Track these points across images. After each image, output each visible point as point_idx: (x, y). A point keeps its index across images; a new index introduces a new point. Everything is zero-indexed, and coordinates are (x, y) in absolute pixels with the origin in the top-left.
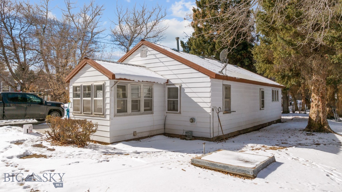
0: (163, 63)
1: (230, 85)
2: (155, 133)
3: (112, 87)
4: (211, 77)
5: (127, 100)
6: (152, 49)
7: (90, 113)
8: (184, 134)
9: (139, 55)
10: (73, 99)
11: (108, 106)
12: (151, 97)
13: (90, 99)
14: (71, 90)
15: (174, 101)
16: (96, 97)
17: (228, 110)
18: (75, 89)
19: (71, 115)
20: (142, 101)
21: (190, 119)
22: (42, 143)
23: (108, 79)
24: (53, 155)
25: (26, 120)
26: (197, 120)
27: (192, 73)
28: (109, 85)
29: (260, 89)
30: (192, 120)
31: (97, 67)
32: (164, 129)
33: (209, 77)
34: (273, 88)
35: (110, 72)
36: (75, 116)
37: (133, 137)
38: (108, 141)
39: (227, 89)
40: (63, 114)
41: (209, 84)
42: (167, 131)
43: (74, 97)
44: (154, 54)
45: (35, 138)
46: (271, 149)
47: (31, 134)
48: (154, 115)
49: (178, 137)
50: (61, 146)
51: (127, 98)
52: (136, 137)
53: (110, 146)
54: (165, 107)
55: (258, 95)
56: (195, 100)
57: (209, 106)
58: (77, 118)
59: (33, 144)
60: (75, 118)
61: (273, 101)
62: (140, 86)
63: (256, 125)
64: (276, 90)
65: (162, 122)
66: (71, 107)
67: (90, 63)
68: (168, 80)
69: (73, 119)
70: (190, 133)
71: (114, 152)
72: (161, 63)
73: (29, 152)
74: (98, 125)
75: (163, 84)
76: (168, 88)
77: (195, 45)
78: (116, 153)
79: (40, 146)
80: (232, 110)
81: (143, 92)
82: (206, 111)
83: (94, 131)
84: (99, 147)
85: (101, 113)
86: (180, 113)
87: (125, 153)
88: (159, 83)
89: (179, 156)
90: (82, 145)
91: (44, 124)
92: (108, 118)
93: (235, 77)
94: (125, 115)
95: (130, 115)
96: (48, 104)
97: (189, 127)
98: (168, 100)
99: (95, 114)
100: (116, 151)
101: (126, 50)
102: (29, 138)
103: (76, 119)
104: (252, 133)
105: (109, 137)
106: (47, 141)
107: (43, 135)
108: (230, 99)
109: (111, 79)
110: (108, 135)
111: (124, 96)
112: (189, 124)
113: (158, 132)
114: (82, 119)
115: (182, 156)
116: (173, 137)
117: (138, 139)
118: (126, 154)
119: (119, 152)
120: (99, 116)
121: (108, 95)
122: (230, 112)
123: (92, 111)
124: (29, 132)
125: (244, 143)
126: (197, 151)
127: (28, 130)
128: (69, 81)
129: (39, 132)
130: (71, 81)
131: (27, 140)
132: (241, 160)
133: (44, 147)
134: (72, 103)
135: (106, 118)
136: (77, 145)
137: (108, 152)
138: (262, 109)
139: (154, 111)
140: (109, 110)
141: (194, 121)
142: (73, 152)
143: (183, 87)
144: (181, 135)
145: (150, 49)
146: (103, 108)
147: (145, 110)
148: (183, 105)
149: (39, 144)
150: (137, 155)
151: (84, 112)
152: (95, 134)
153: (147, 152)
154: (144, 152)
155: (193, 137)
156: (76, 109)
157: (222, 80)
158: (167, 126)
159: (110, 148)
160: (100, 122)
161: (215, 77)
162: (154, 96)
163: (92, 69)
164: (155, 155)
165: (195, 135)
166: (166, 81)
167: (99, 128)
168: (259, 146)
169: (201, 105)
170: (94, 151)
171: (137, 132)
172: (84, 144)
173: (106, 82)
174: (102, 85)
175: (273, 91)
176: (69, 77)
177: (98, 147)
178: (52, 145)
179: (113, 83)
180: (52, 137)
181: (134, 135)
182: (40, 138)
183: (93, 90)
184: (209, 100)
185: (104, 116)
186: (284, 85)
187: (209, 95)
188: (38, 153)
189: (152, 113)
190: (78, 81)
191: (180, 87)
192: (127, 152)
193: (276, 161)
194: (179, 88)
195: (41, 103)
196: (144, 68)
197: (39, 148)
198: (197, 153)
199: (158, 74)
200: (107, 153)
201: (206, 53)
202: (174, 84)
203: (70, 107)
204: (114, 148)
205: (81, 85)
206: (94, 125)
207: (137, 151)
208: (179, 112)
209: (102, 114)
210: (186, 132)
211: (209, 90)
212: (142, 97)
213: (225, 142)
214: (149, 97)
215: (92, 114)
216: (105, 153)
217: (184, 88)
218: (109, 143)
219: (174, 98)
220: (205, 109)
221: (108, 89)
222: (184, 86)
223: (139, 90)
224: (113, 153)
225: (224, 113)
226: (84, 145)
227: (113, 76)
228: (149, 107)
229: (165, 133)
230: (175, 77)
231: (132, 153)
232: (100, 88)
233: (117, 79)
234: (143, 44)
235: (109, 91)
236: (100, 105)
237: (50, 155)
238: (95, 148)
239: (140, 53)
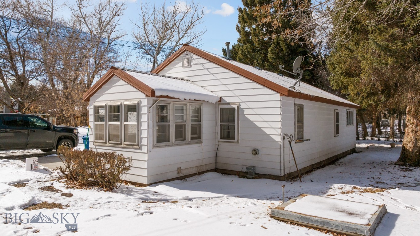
0: (214, 76)
1: (303, 105)
2: (204, 169)
3: (150, 108)
4: (282, 95)
5: (169, 125)
6: (198, 57)
7: (119, 143)
8: (244, 170)
9: (181, 64)
10: (94, 123)
11: (144, 134)
12: (199, 120)
13: (118, 123)
14: (91, 112)
15: (228, 127)
16: (127, 121)
17: (301, 139)
18: (97, 109)
19: (91, 145)
20: (188, 125)
21: (252, 150)
22: (52, 184)
23: (144, 96)
24: (71, 204)
25: (27, 150)
26: (262, 151)
27: (254, 89)
28: (146, 104)
29: (335, 110)
30: (255, 152)
31: (129, 80)
32: (216, 163)
33: (279, 95)
34: (347, 108)
35: (147, 87)
36: (97, 147)
37: (177, 176)
38: (144, 181)
39: (300, 109)
40: (76, 143)
41: (279, 104)
42: (220, 166)
43: (95, 121)
44: (202, 64)
45: (43, 176)
46: (366, 191)
47: (37, 171)
48: (203, 144)
49: (235, 175)
50: (79, 188)
51: (169, 122)
52: (181, 175)
53: (148, 188)
54: (217, 134)
55: (332, 117)
56: (259, 125)
57: (278, 133)
58: (101, 150)
59: (40, 187)
60: (97, 149)
61: (347, 125)
62: (186, 106)
63: (330, 156)
64: (351, 111)
65: (213, 154)
66: (92, 135)
67: (119, 74)
68: (221, 98)
69: (95, 150)
70: (252, 168)
71: (157, 198)
72: (212, 75)
73: (36, 199)
74: (132, 159)
75: (215, 103)
76: (221, 108)
77: (242, 54)
78: (160, 200)
79: (50, 189)
80: (305, 138)
81: (189, 114)
82: (275, 140)
83: (127, 169)
84: (134, 190)
85: (134, 143)
86: (238, 142)
87: (172, 199)
88: (210, 101)
89: (249, 204)
90: (110, 187)
91: (52, 155)
92: (145, 149)
93: (310, 95)
94: (166, 146)
95: (172, 145)
96: (58, 129)
97: (251, 161)
98: (221, 125)
99: (126, 145)
100: (159, 197)
101: (153, 60)
102: (34, 177)
103: (99, 151)
104: (328, 167)
105: (146, 176)
106: (60, 181)
107: (53, 172)
108: (303, 124)
109: (148, 96)
110: (145, 173)
111: (163, 119)
112: (251, 156)
113: (208, 168)
114: (108, 151)
115: (254, 204)
116: (228, 174)
117: (183, 178)
118: (174, 201)
119: (163, 198)
120: (131, 147)
121: (144, 118)
122: (303, 141)
123: (121, 139)
124: (33, 168)
125: (327, 183)
126: (269, 196)
127: (32, 165)
128: (88, 100)
129: (47, 168)
130: (91, 99)
131: (32, 180)
132: (341, 211)
133: (57, 191)
134: (93, 129)
135: (142, 150)
136: (103, 187)
137: (149, 198)
138: (336, 135)
139: (203, 139)
140: (146, 139)
141: (257, 153)
142: (99, 198)
143: (241, 107)
144: (239, 171)
145: (195, 57)
146: (138, 136)
147: (192, 138)
148: (241, 131)
149: (49, 186)
150: (190, 202)
151: (110, 142)
152: (129, 172)
153: (202, 198)
154: (198, 198)
155: (256, 174)
156: (98, 137)
157: (294, 99)
158: (219, 160)
159: (150, 192)
160: (134, 156)
161: (287, 95)
162: (203, 120)
163: (121, 82)
164: (215, 203)
165: (259, 171)
166: (219, 100)
167: (134, 164)
168: (348, 187)
169: (268, 131)
170: (129, 197)
171: (182, 168)
172: (113, 186)
173: (141, 100)
174: (136, 105)
175: (347, 112)
176: (88, 94)
177: (132, 191)
178: (67, 187)
179: (152, 102)
180: (67, 176)
181: (178, 173)
182: (49, 176)
183: (123, 111)
184: (279, 125)
185: (138, 147)
186: (358, 104)
187: (279, 118)
188: (50, 201)
189: (201, 142)
190: (100, 99)
191: (238, 107)
192: (175, 198)
193: (388, 211)
194: (236, 109)
195: (48, 128)
196: (188, 82)
197: (49, 193)
198: (271, 198)
199: (207, 91)
200: (147, 200)
201: (256, 64)
202: (229, 104)
203: (90, 135)
204: (155, 192)
205: (106, 105)
206: (127, 160)
207: (188, 197)
208: (236, 140)
209: (136, 144)
210: (247, 168)
211: (279, 111)
212: (188, 120)
213: (301, 181)
214: (196, 121)
215: (122, 145)
216: (144, 200)
217: (244, 109)
218: (146, 184)
219: (229, 121)
220: (273, 137)
221: (144, 110)
222: (243, 106)
223: (185, 111)
224: (155, 199)
225: (296, 143)
226: (112, 188)
227: (153, 93)
228: (197, 135)
229: (216, 169)
230: (230, 93)
231: (181, 199)
232: (134, 108)
233: (157, 97)
234: (185, 50)
235: (146, 113)
236: (133, 131)
237: (66, 203)
238: (129, 192)
239: (181, 62)
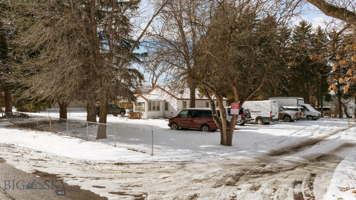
1: (186, 101)
2: (161, 117)
4: (177, 99)
5: (151, 107)
11: (146, 108)
12: (159, 105)
13: (140, 106)
16: (142, 106)
20: (156, 107)
21: (171, 112)
26: (173, 113)
27: (172, 98)
28: (146, 102)
35: (146, 98)
39: (185, 103)
40: (125, 113)
42: (165, 117)
43: (135, 106)
44: (160, 90)
52: (154, 118)
54: (164, 109)
56: (173, 106)
57: (176, 108)
62: (156, 102)
65: (163, 114)
66: (134, 109)
67: (140, 95)
68: (165, 100)
72: (163, 94)
75: (163, 101)
76: (165, 102)
82: (176, 110)
85: (144, 110)
86: (168, 111)
92: (146, 112)
94: (151, 111)
96: (120, 108)
98: (165, 107)
99: (142, 111)
108: (186, 106)
110: (146, 116)
111: (151, 105)
112: (171, 114)
114: (138, 112)
121: (146, 105)
148: (169, 108)
151: (139, 110)
152: (142, 116)
156: (136, 110)
157: (182, 100)
158: (165, 115)
160: (144, 113)
163: (141, 97)
167: (144, 115)
169: (174, 108)
171: (154, 116)
183: (141, 104)
184: (176, 106)
189: (159, 111)
194: (168, 103)
195: (117, 108)
199: (162, 98)
202: (167, 101)
205: (138, 102)
206: (142, 114)
211: (176, 103)
212: (156, 105)
217: (170, 103)
218: (146, 119)
219: (167, 106)
227: (147, 100)
228: (158, 109)
230: (167, 99)
232: (143, 103)
234: (157, 87)
236: (143, 108)
239: (155, 90)
